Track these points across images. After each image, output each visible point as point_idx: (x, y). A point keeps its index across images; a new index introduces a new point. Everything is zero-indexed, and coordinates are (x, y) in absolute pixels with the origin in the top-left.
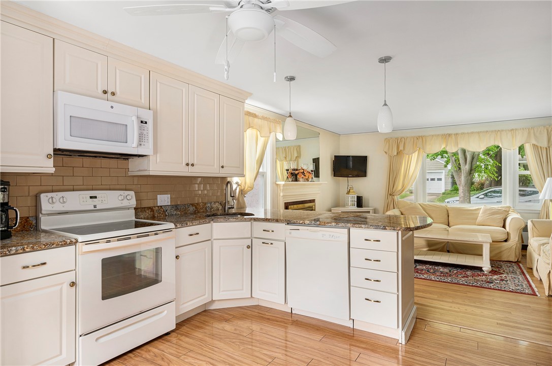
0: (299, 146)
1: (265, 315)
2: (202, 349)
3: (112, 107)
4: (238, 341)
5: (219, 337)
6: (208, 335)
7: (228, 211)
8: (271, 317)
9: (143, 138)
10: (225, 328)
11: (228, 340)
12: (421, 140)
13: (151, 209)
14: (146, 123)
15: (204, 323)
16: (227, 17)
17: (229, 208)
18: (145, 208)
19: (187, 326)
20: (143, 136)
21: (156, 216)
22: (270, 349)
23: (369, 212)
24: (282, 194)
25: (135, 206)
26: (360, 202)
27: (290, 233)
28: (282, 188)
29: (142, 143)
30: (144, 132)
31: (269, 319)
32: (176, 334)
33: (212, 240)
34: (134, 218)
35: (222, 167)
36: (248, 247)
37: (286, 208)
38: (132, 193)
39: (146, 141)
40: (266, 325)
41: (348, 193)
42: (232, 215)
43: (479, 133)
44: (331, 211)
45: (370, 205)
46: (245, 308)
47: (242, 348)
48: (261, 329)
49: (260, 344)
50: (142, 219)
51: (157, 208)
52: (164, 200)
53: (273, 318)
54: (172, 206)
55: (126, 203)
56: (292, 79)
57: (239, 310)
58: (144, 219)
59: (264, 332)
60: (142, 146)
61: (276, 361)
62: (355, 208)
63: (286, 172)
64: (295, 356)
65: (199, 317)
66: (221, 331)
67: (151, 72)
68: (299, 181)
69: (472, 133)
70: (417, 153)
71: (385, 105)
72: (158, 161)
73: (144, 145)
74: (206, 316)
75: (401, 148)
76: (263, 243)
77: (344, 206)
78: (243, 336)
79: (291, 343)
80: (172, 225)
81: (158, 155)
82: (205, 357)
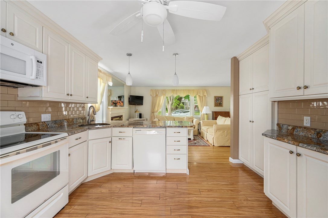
0: (111, 90)
1: (121, 177)
2: (95, 210)
3: (12, 44)
4: (115, 197)
5: (102, 198)
6: (94, 199)
7: (90, 123)
8: (125, 178)
9: (39, 73)
10: (102, 191)
11: (109, 198)
12: (164, 91)
13: (37, 124)
14: (41, 63)
15: (85, 192)
16: (143, 4)
17: (91, 121)
18: (32, 123)
19: (74, 197)
20: (39, 72)
21: (41, 128)
22: (136, 196)
23: (144, 120)
24: (110, 113)
25: (25, 123)
26: (140, 116)
27: (136, 132)
28: (110, 110)
29: (39, 77)
30: (39, 69)
31: (124, 179)
32: (70, 206)
33: (88, 141)
34: (24, 132)
35: (87, 97)
36: (110, 142)
37: (112, 120)
38: (23, 113)
39: (41, 75)
40: (125, 183)
41: (136, 112)
42: (93, 125)
43: (184, 90)
44: (128, 120)
45: (144, 117)
46: (107, 176)
47: (120, 200)
48: (124, 186)
49: (129, 195)
50: (29, 131)
51: (41, 123)
52: (46, 117)
53: (127, 178)
54: (52, 121)
55: (17, 121)
56: (130, 55)
57: (104, 178)
58: (32, 131)
59: (126, 187)
60: (38, 79)
61: (144, 202)
62: (138, 119)
63: (111, 102)
64: (151, 196)
65: (80, 189)
66: (100, 194)
67: (44, 28)
68: (117, 106)
69: (181, 90)
70: (163, 96)
71: (175, 74)
72: (48, 91)
73: (40, 78)
74: (84, 187)
75: (157, 94)
76: (119, 139)
77: (133, 118)
78: (116, 193)
79: (145, 189)
80: (66, 134)
81: (49, 87)
82: (100, 215)
